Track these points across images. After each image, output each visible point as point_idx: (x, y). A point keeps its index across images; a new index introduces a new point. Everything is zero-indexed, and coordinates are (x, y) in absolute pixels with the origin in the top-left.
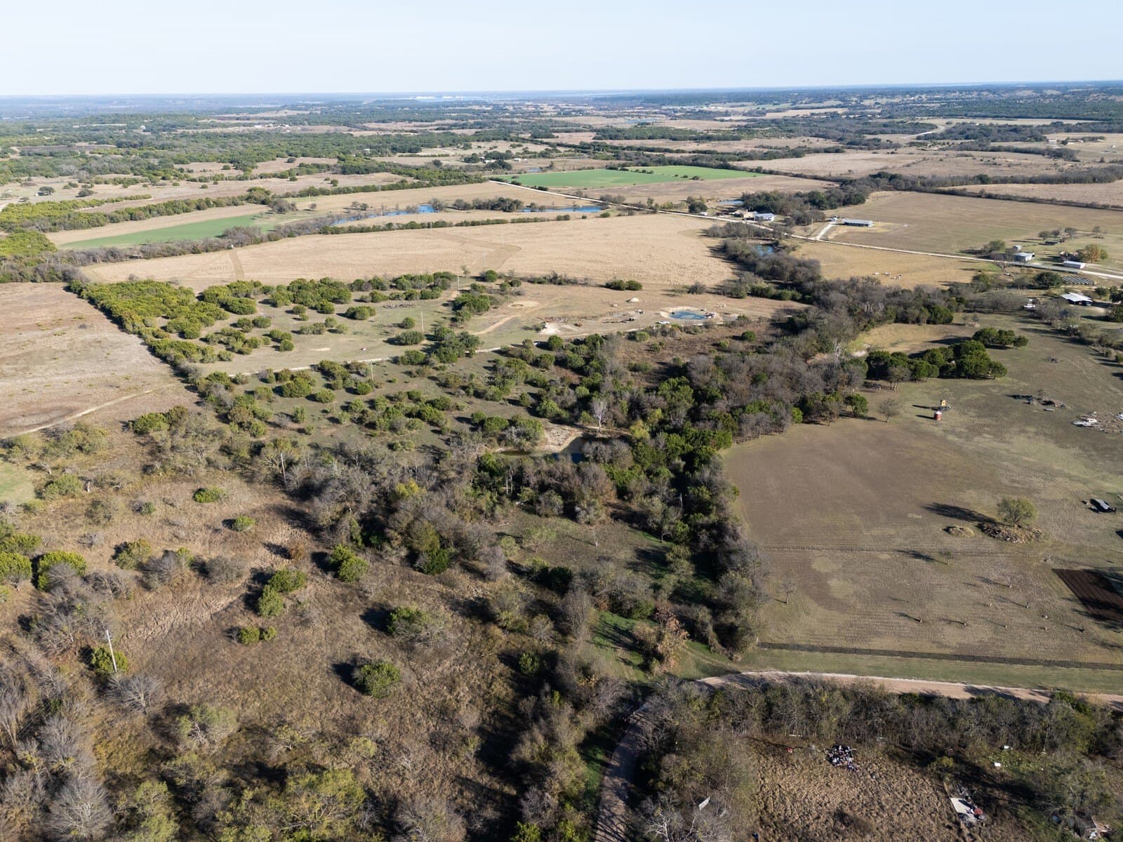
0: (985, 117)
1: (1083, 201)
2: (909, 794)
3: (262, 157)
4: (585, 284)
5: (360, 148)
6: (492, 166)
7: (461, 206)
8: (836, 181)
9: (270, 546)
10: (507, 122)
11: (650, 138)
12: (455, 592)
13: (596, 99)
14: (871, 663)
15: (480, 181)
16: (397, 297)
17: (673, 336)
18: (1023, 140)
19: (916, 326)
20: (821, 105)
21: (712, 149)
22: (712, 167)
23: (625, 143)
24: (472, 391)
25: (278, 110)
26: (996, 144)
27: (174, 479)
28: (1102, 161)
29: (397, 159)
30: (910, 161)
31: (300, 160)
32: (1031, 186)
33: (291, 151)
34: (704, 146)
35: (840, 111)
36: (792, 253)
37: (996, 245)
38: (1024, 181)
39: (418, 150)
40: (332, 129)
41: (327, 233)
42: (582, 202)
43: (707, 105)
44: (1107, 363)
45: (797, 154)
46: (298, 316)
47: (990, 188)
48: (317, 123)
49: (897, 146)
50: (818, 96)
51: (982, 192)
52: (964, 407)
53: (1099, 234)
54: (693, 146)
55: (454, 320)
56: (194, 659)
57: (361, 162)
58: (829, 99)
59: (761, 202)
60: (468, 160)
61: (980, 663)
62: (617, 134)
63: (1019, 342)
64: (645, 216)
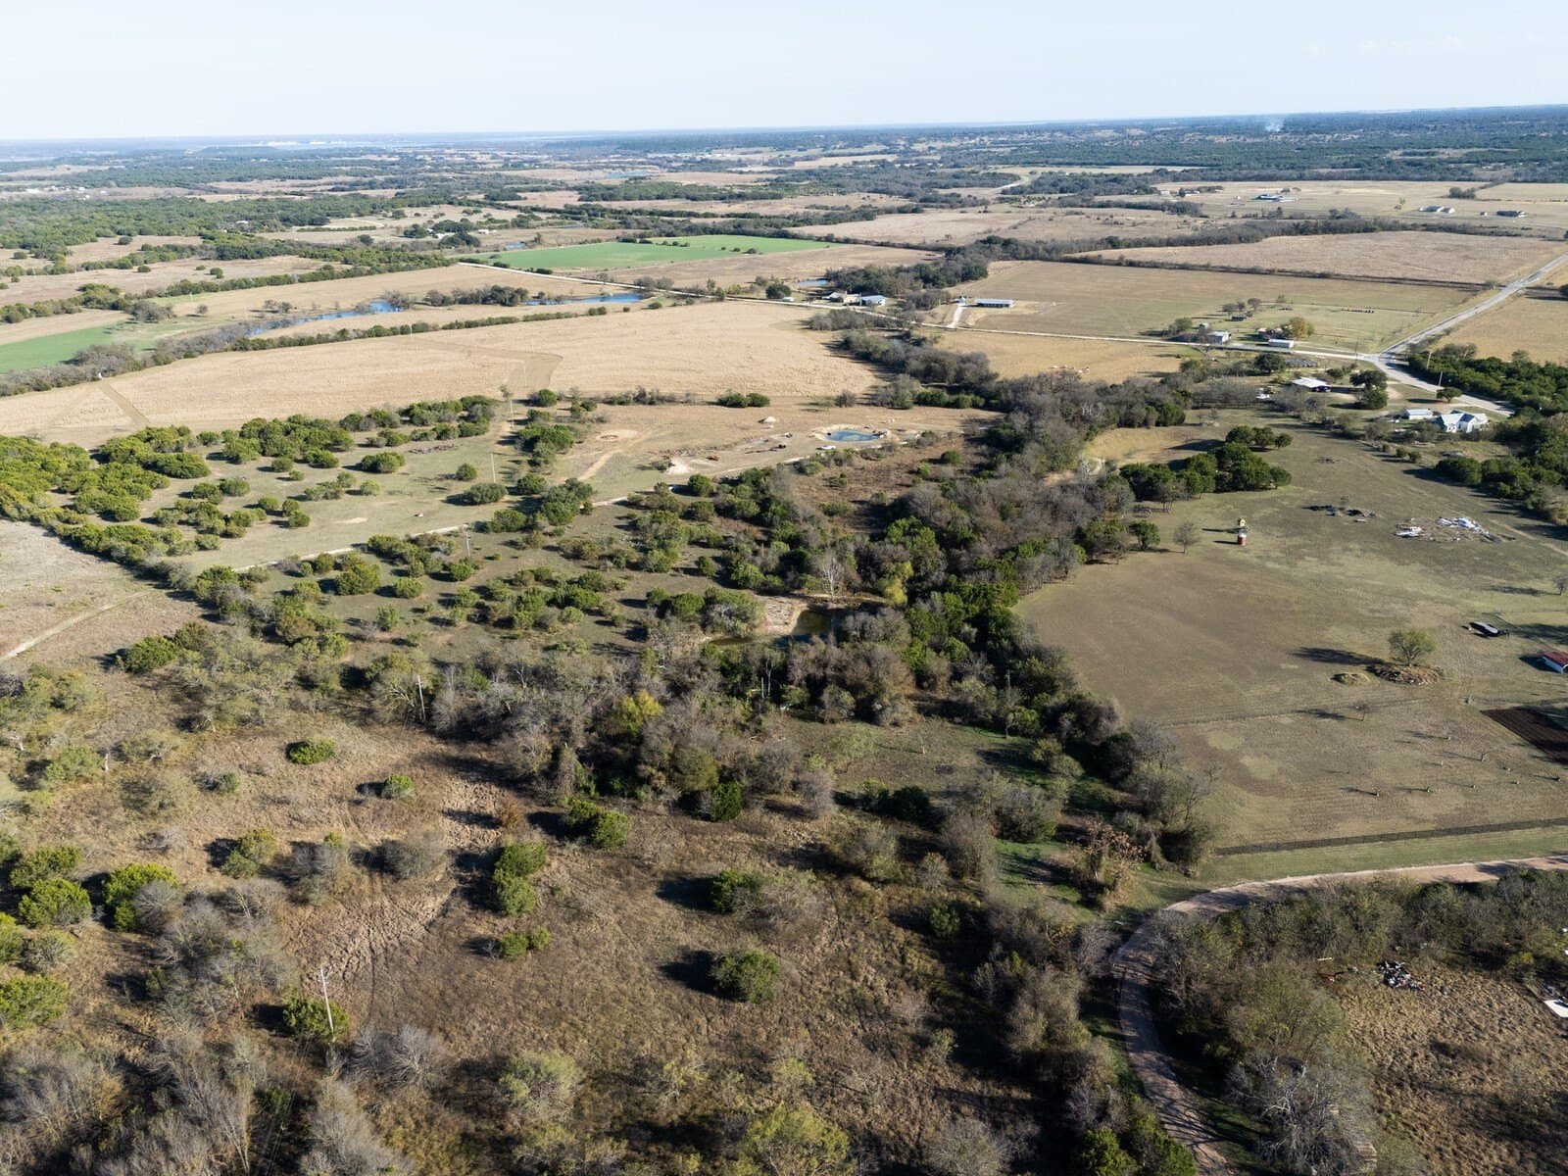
0: (1070, 164)
1: (1244, 266)
2: (1496, 1006)
3: (72, 237)
4: (687, 402)
5: (230, 219)
6: (451, 242)
7: (436, 300)
8: (938, 249)
9: (452, 814)
10: (435, 179)
11: (659, 198)
12: (770, 840)
13: (548, 145)
14: (1354, 854)
15: (447, 264)
16: (425, 436)
17: (851, 465)
18: (1130, 192)
19: (1143, 430)
20: (862, 151)
21: (753, 211)
22: (763, 236)
23: (630, 205)
24: (623, 561)
25: (53, 165)
26: (1105, 199)
27: (240, 735)
28: (1233, 216)
29: (294, 234)
30: (1016, 222)
31: (138, 241)
32: (1170, 249)
33: (119, 227)
34: (738, 208)
35: (890, 158)
36: (936, 346)
37: (1182, 324)
38: (1161, 243)
39: (323, 221)
40: (161, 192)
41: (246, 349)
42: (610, 289)
43: (709, 151)
44: (1389, 459)
45: (866, 214)
46: (286, 475)
47: (1128, 253)
48: (130, 184)
49: (985, 203)
50: (856, 139)
51: (1121, 258)
52: (1265, 525)
53: (1285, 305)
54: (722, 208)
55: (532, 463)
56: (442, 993)
57: (240, 241)
58: (870, 142)
59: (860, 281)
60: (409, 234)
61: (1473, 836)
62: (609, 194)
63: (1281, 441)
64: (709, 305)
